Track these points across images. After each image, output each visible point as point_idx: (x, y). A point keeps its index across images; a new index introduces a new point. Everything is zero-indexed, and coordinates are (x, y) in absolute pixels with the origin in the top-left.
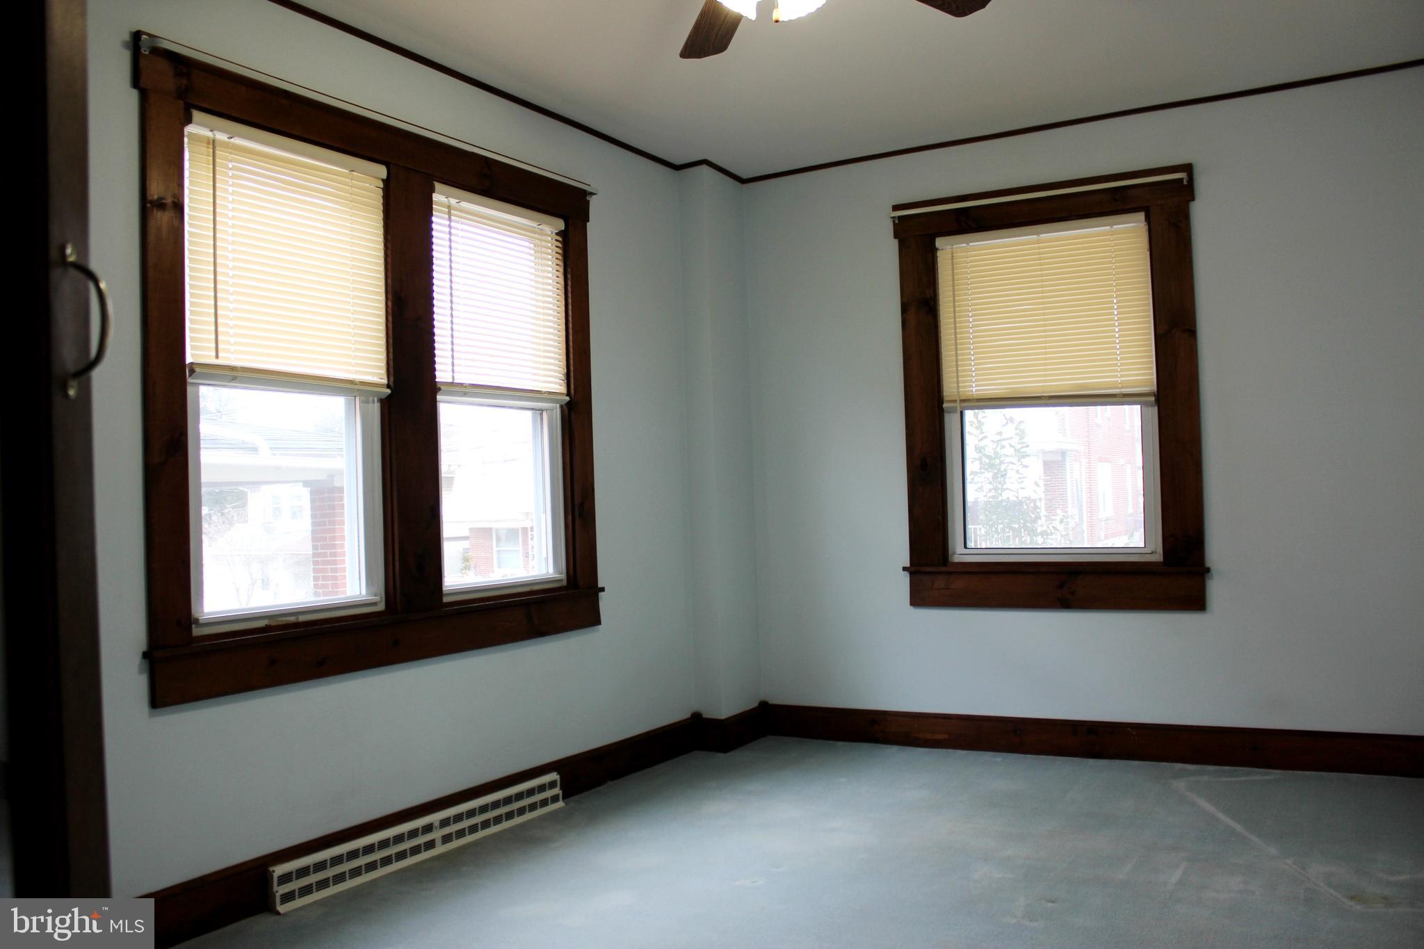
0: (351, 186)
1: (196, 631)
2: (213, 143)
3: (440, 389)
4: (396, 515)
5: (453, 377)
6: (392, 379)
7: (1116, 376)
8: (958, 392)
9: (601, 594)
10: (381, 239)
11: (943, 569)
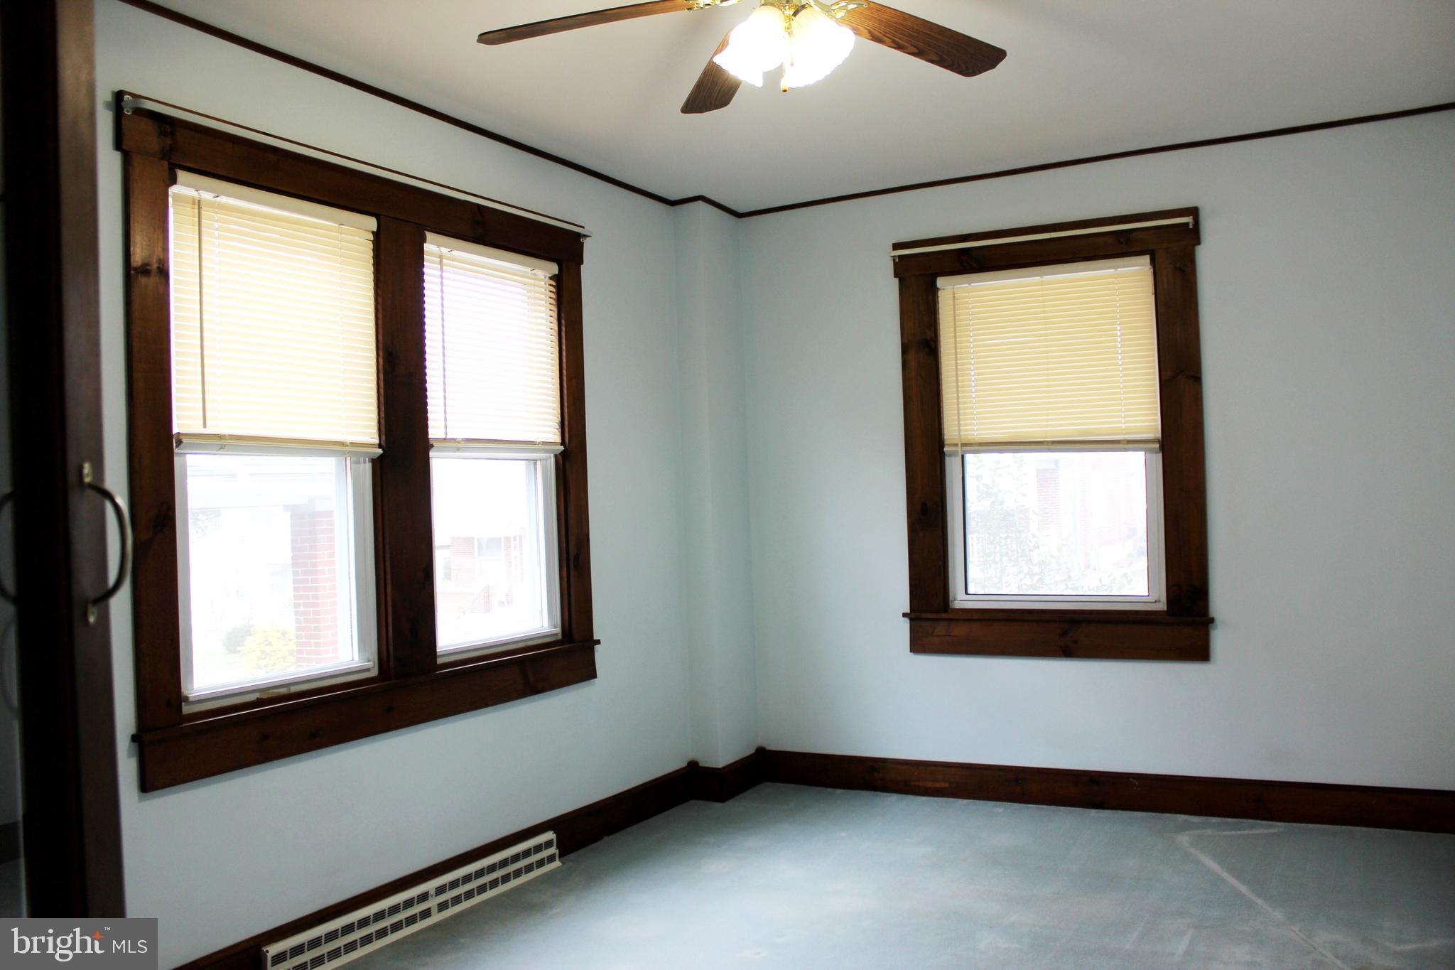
0: (341, 241)
1: (186, 709)
2: (199, 204)
3: (432, 446)
4: (389, 577)
5: (446, 433)
6: (383, 437)
7: (1120, 422)
8: (959, 434)
9: (597, 647)
10: (371, 294)
11: (944, 616)
